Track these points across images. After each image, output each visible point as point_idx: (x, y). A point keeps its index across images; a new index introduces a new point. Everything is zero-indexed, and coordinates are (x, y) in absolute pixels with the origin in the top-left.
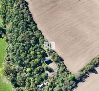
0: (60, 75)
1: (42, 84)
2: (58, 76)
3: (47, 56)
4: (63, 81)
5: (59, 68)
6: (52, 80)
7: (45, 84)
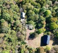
0: (20, 43)
1: (24, 16)
2: (19, 39)
3: (53, 44)
4: (10, 41)
5: (28, 49)
6: (20, 29)
7: (22, 20)
